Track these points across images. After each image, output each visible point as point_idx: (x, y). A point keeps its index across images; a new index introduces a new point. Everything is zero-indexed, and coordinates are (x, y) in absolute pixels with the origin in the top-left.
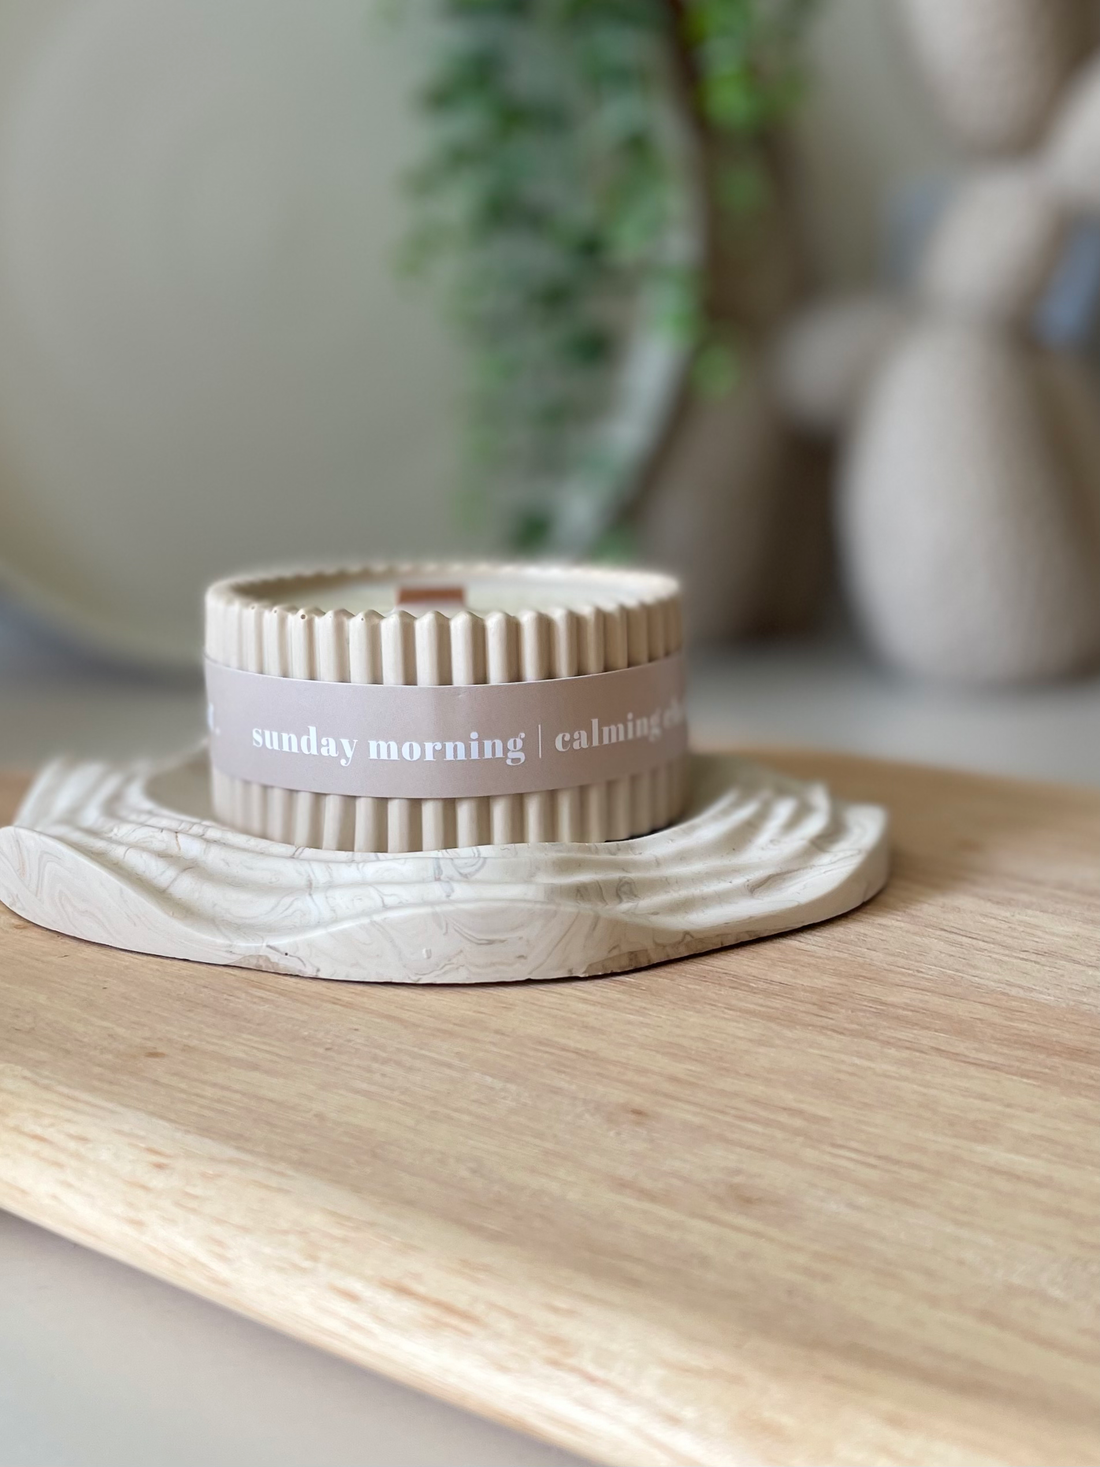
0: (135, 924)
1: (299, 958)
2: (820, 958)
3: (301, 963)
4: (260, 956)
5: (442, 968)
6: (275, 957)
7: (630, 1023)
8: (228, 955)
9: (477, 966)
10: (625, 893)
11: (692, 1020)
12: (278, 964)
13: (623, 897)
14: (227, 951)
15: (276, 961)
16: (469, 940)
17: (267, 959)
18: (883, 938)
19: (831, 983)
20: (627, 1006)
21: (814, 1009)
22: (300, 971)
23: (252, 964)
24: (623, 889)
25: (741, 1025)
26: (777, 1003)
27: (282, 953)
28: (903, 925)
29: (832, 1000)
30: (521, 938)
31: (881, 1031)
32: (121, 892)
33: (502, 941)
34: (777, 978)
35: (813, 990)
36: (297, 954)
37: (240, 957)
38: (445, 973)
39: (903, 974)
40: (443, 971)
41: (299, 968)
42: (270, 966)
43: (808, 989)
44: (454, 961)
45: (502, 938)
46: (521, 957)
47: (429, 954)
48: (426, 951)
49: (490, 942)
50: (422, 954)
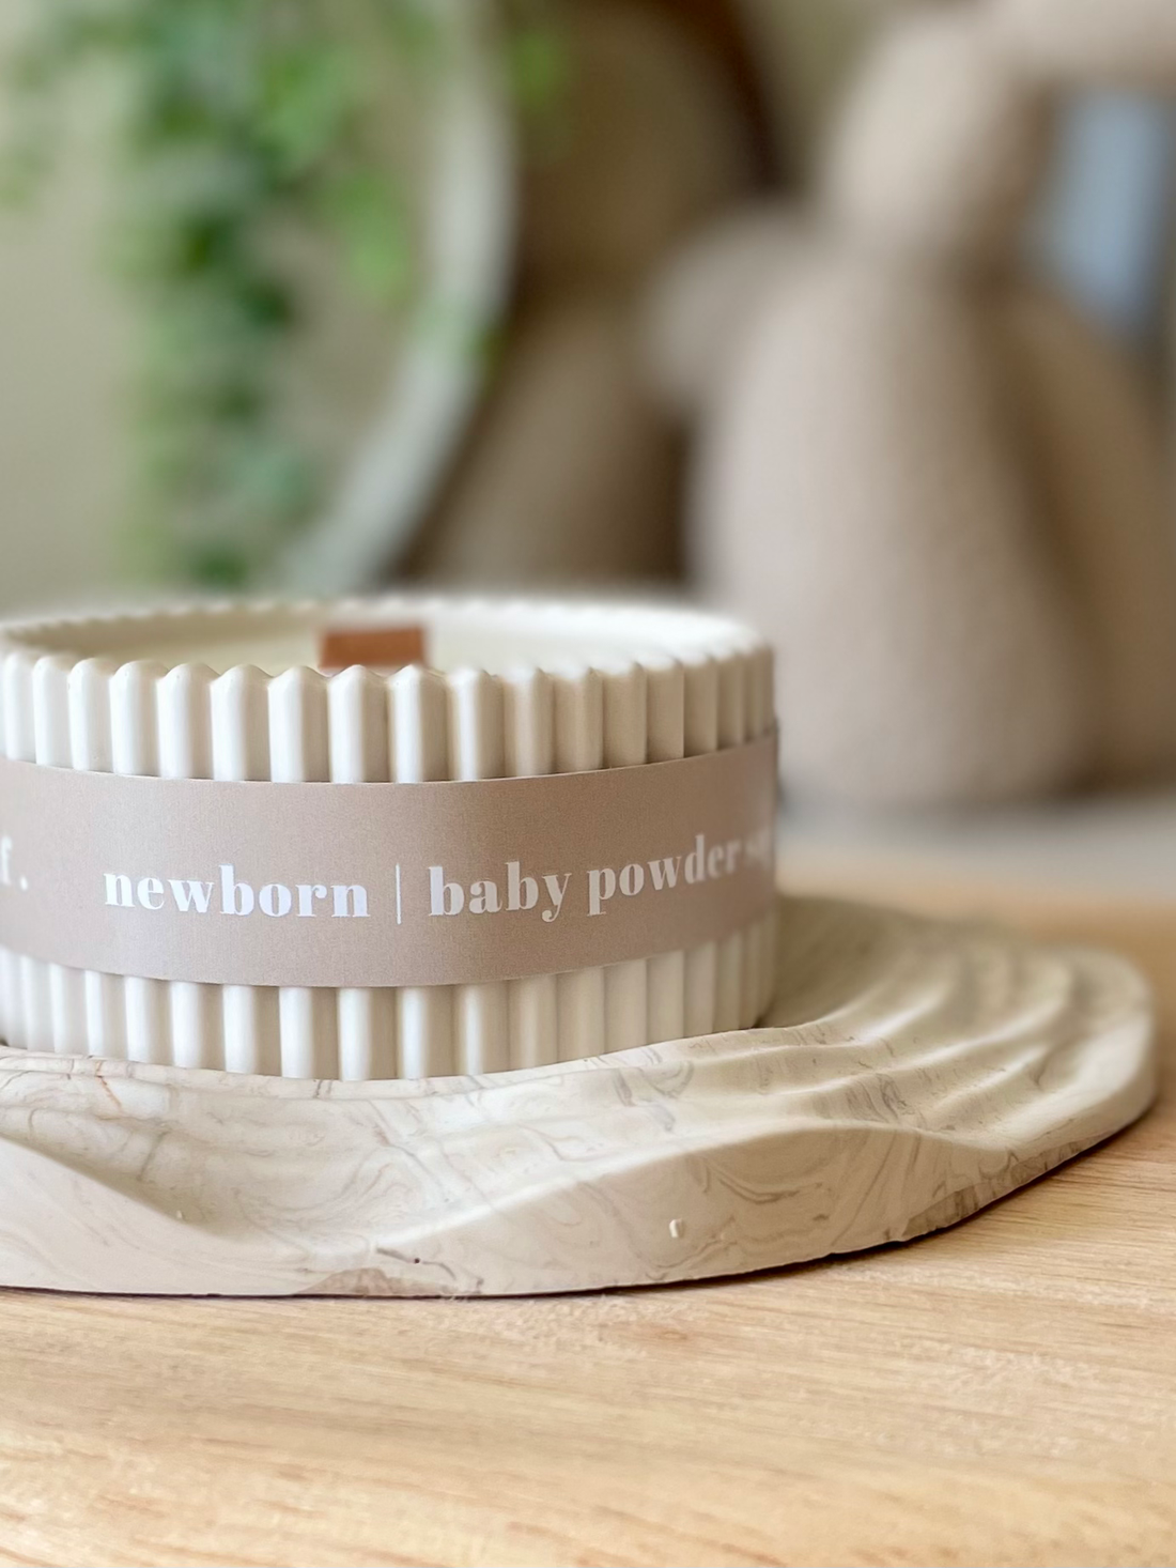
0: (105, 1243)
1: (442, 1265)
3: (443, 1272)
4: (364, 1270)
5: (703, 1250)
6: (393, 1270)
8: (301, 1278)
9: (756, 1240)
12: (399, 1281)
14: (299, 1270)
15: (396, 1275)
16: (743, 1197)
17: (379, 1274)
22: (444, 1288)
23: (350, 1286)
27: (408, 1261)
30: (819, 1185)
33: (792, 1194)
36: (437, 1259)
37: (324, 1277)
40: (703, 1255)
41: (442, 1282)
42: (384, 1285)
44: (721, 1236)
45: (792, 1188)
46: (822, 1217)
47: (681, 1229)
48: (677, 1225)
49: (776, 1197)
50: (669, 1233)
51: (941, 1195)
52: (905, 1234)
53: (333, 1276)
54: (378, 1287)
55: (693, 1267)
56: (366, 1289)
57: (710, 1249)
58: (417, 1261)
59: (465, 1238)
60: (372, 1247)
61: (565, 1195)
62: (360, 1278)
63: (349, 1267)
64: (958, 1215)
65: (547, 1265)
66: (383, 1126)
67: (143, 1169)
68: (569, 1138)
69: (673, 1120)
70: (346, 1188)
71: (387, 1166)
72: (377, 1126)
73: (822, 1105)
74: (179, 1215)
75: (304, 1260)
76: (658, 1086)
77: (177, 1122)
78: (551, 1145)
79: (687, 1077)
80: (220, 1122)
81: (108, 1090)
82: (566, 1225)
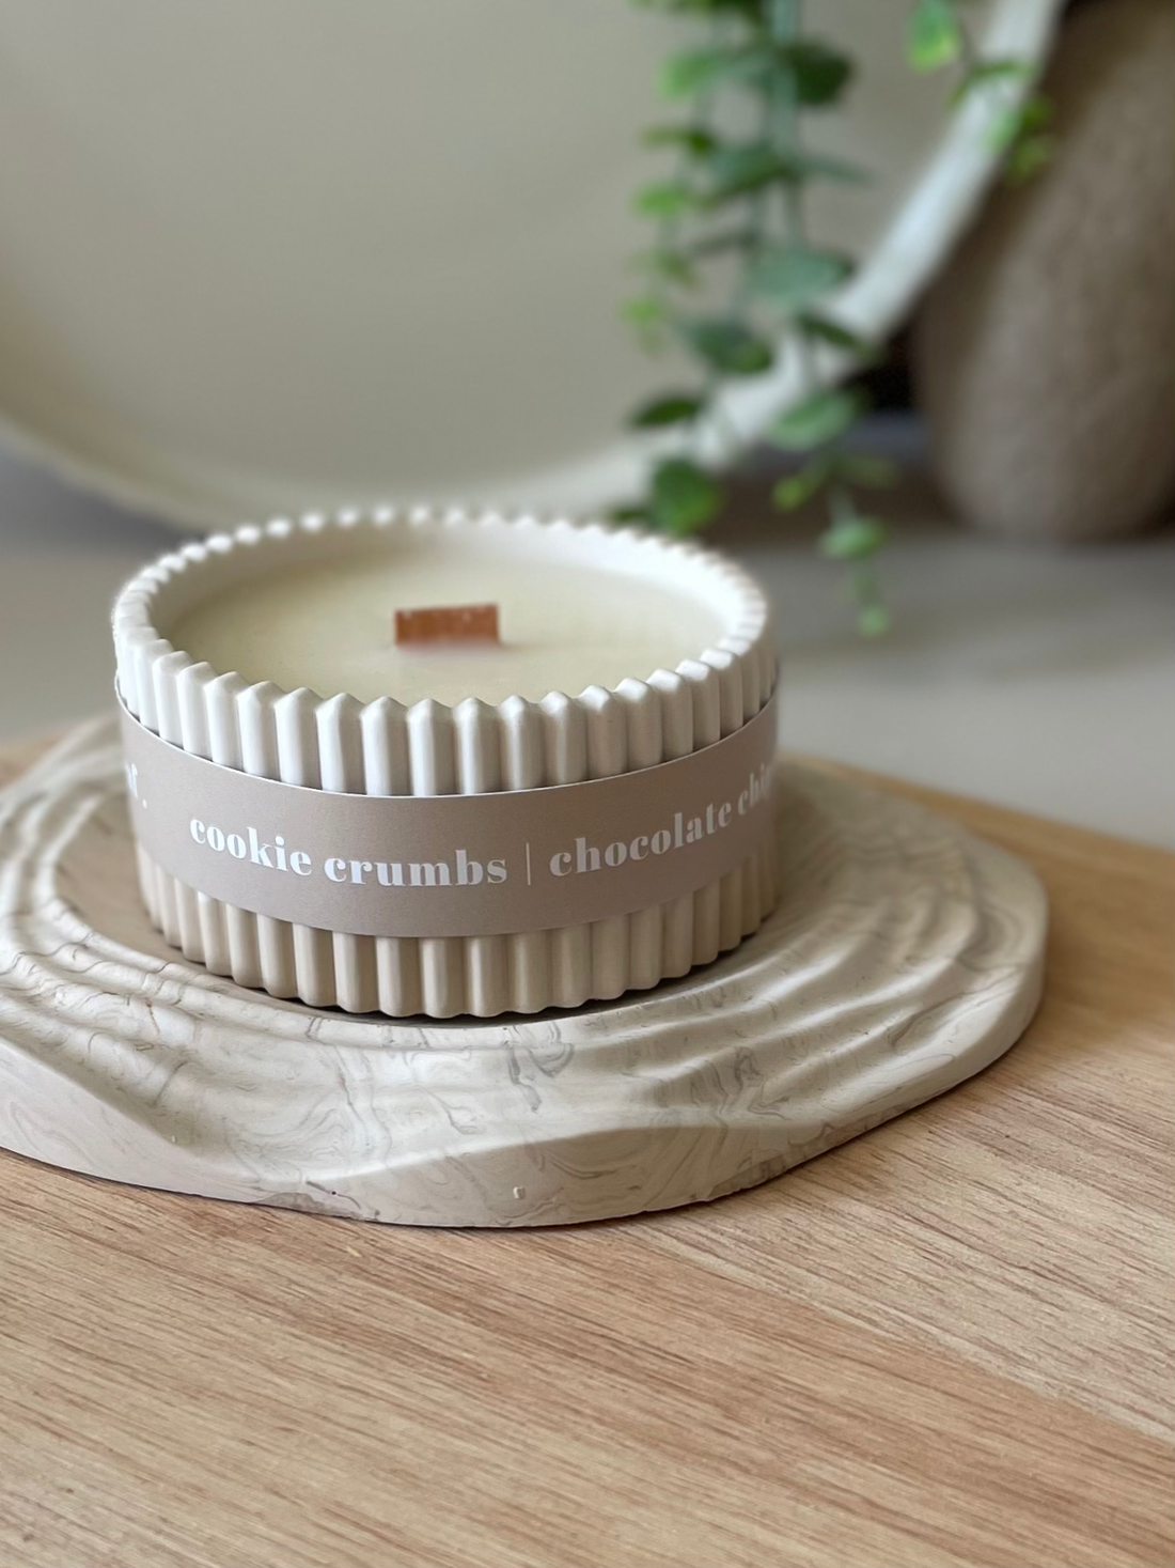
1: (351, 1198)
2: (739, 1293)
3: (355, 1206)
4: (298, 1194)
5: (539, 1208)
6: (317, 1196)
7: (459, 1459)
8: (255, 1192)
9: (581, 1203)
10: (745, 1072)
11: (544, 1447)
12: (322, 1204)
13: (744, 1078)
14: (252, 1187)
15: (320, 1200)
16: (571, 1174)
17: (308, 1198)
18: (836, 1243)
19: (749, 1353)
20: (458, 1418)
22: (353, 1213)
23: (287, 1203)
24: (742, 1067)
25: (610, 1458)
26: (666, 1403)
27: (328, 1192)
29: (744, 1394)
30: (634, 1166)
32: (103, 1111)
33: (612, 1172)
36: (347, 1194)
37: (271, 1194)
38: (541, 1214)
40: (540, 1211)
41: (351, 1210)
42: (313, 1206)
44: (554, 1200)
45: (611, 1168)
46: (636, 1188)
47: (522, 1193)
48: (519, 1191)
49: (597, 1175)
50: (513, 1194)
51: (746, 1166)
52: (711, 1195)
53: (278, 1195)
54: (308, 1207)
55: (530, 1219)
56: (299, 1206)
57: (545, 1207)
58: (334, 1193)
59: (365, 1182)
60: (304, 1179)
61: (435, 1164)
62: (296, 1199)
63: (288, 1190)
64: (763, 1177)
65: (423, 1208)
66: (344, 1070)
67: (159, 1095)
68: (461, 1108)
69: (540, 1102)
70: (302, 1123)
71: (331, 1110)
72: (339, 1069)
73: (662, 1094)
74: (174, 1140)
75: (257, 1182)
76: (544, 1067)
77: (197, 1051)
78: (448, 1112)
79: (568, 1058)
80: (228, 1053)
81: (153, 1019)
82: (438, 1184)
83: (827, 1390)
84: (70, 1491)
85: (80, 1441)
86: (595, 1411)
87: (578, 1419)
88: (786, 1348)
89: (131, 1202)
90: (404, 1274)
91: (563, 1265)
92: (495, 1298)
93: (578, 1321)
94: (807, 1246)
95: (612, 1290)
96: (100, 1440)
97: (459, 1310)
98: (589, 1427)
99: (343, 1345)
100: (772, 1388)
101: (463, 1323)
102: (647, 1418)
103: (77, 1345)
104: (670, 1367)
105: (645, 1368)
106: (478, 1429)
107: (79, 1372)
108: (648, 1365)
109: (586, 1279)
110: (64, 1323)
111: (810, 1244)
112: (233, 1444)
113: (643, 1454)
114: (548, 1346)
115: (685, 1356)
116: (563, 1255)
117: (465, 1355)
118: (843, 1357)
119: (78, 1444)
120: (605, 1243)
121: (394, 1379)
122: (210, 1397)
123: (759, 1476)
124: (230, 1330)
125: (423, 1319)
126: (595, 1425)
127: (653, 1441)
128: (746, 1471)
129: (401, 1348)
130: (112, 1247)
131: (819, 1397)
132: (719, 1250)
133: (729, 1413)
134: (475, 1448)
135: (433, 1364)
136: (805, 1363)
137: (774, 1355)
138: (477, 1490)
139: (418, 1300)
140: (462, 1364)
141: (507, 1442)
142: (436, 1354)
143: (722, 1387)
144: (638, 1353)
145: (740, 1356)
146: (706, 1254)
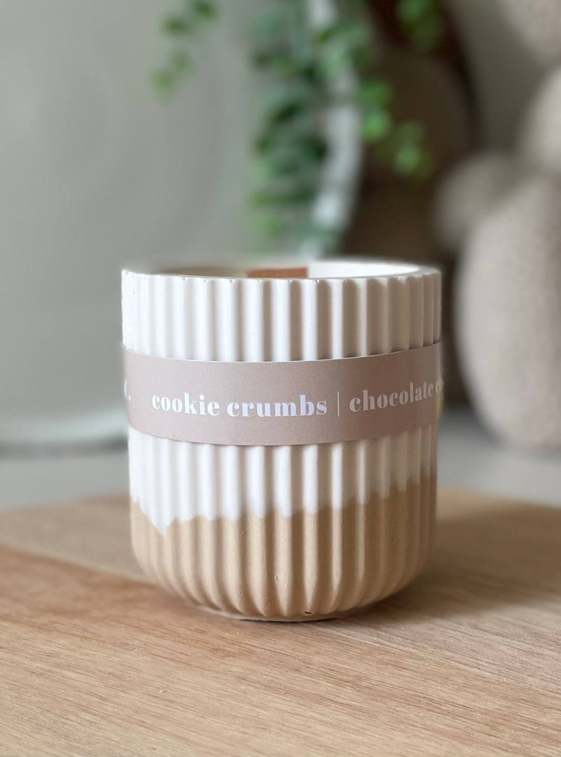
2: (493, 683)
7: (353, 741)
11: (397, 738)
18: (540, 666)
19: (501, 706)
20: (351, 726)
21: (487, 729)
25: (433, 744)
26: (459, 723)
28: (554, 653)
29: (500, 721)
31: (535, 748)
34: (461, 701)
35: (486, 712)
39: (552, 697)
43: (483, 711)
83: (544, 720)
84: (154, 749)
85: (159, 731)
86: (422, 725)
87: (414, 728)
88: (521, 704)
89: (182, 645)
90: (319, 672)
91: (401, 671)
92: (366, 682)
93: (410, 692)
94: (526, 666)
95: (427, 681)
96: (169, 730)
97: (348, 686)
98: (420, 731)
99: (290, 698)
100: (515, 719)
101: (351, 691)
102: (450, 729)
103: (156, 695)
104: (460, 710)
105: (447, 710)
106: (362, 730)
107: (157, 705)
108: (448, 709)
109: (413, 676)
110: (149, 687)
111: (527, 665)
112: (237, 733)
113: (449, 742)
114: (395, 700)
115: (468, 706)
116: (400, 667)
117: (353, 703)
118: (551, 708)
119: (158, 732)
120: (421, 663)
121: (317, 711)
122: (224, 716)
123: (513, 752)
124: (233, 691)
125: (330, 689)
126: (423, 730)
127: (454, 737)
128: (506, 751)
129: (320, 699)
130: (172, 660)
131: (540, 723)
132: (480, 667)
133: (492, 728)
134: (361, 738)
135: (338, 706)
136: (531, 710)
137: (513, 706)
138: (363, 754)
139: (327, 682)
140: (351, 706)
141: (377, 736)
142: (338, 702)
143: (489, 718)
144: (443, 704)
145: (497, 707)
146: (474, 668)
